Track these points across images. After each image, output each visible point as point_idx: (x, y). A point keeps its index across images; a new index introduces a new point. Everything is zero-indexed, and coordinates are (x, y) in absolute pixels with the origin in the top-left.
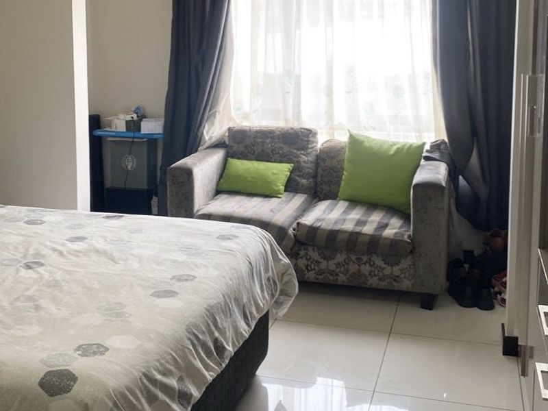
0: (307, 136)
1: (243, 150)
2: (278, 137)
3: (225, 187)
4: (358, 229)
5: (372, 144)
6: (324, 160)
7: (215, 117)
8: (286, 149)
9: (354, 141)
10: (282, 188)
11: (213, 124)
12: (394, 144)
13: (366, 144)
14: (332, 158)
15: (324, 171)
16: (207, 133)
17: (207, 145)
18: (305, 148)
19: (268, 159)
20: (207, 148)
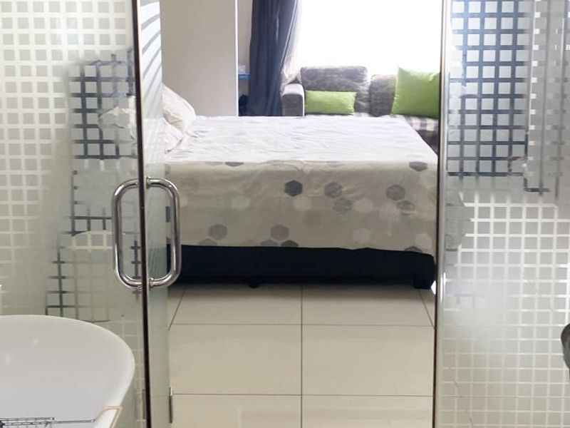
0: (363, 72)
1: (316, 84)
2: (342, 73)
3: (310, 111)
4: (423, 128)
5: (416, 74)
6: (376, 89)
7: (290, 60)
8: (349, 82)
9: (403, 73)
10: (352, 108)
11: (289, 66)
12: (430, 74)
13: (412, 74)
14: (382, 87)
15: (376, 96)
16: (286, 71)
17: (289, 81)
18: (361, 81)
19: (337, 90)
20: (289, 83)
